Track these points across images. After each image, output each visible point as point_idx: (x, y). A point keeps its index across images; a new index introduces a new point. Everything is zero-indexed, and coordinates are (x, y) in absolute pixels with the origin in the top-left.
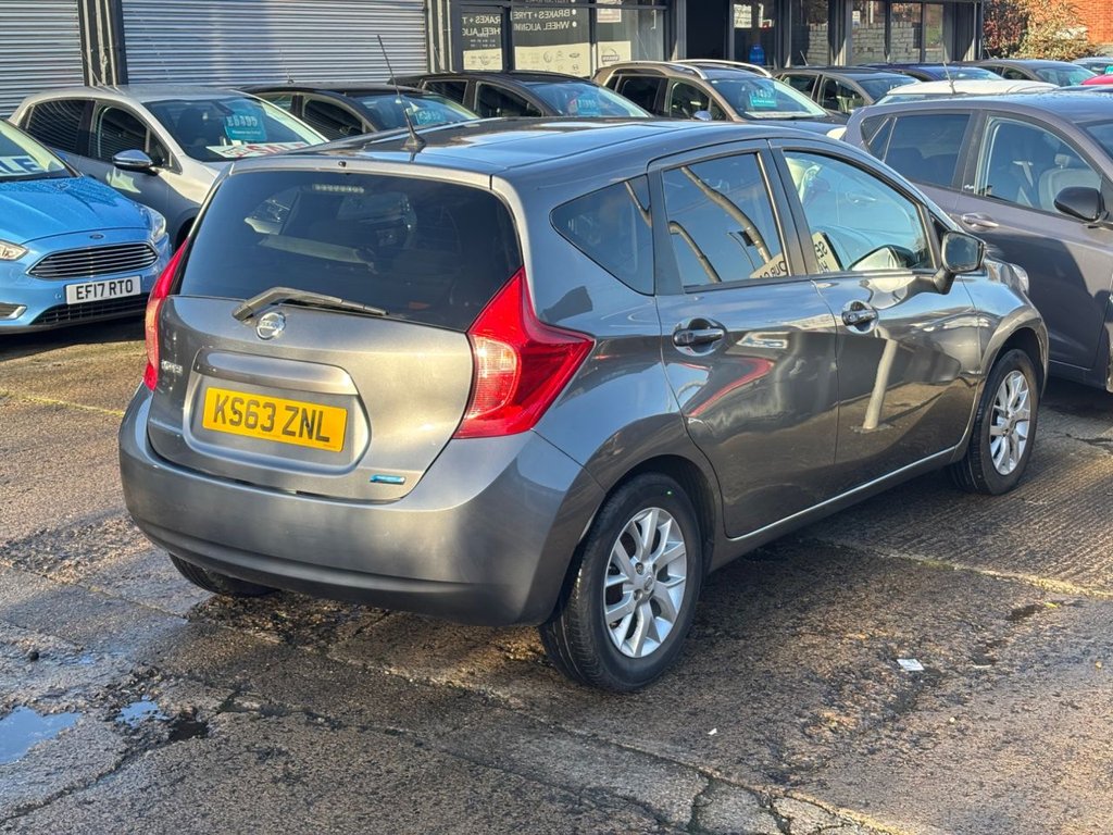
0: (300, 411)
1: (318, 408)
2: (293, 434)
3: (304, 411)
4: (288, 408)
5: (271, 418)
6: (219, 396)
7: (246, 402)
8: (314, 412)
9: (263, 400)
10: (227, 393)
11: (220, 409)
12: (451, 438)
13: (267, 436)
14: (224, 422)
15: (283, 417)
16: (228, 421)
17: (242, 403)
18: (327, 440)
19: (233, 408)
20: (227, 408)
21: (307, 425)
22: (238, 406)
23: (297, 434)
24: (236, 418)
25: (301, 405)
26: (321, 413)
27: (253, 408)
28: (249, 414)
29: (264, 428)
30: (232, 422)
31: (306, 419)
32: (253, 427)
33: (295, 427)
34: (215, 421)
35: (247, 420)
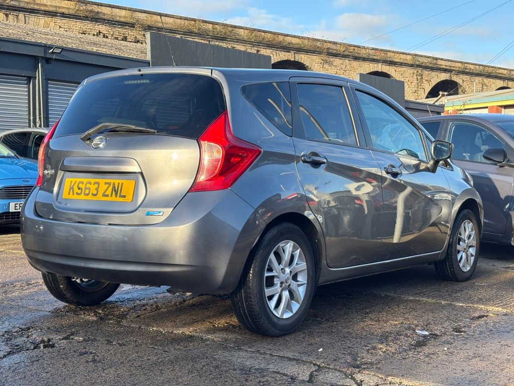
0: (112, 184)
1: (121, 181)
2: (107, 196)
3: (114, 183)
4: (106, 183)
5: (97, 189)
6: (71, 182)
7: (85, 183)
8: (119, 183)
9: (93, 181)
10: (76, 179)
11: (72, 188)
12: (188, 192)
13: (94, 198)
14: (73, 194)
15: (103, 187)
16: (75, 193)
17: (83, 184)
18: (124, 197)
19: (78, 186)
20: (76, 188)
21: (115, 191)
22: (81, 185)
23: (110, 195)
24: (79, 191)
25: (112, 181)
26: (122, 184)
27: (88, 185)
28: (86, 188)
29: (93, 195)
30: (77, 194)
31: (115, 188)
32: (88, 195)
33: (109, 192)
34: (69, 194)
35: (85, 191)
